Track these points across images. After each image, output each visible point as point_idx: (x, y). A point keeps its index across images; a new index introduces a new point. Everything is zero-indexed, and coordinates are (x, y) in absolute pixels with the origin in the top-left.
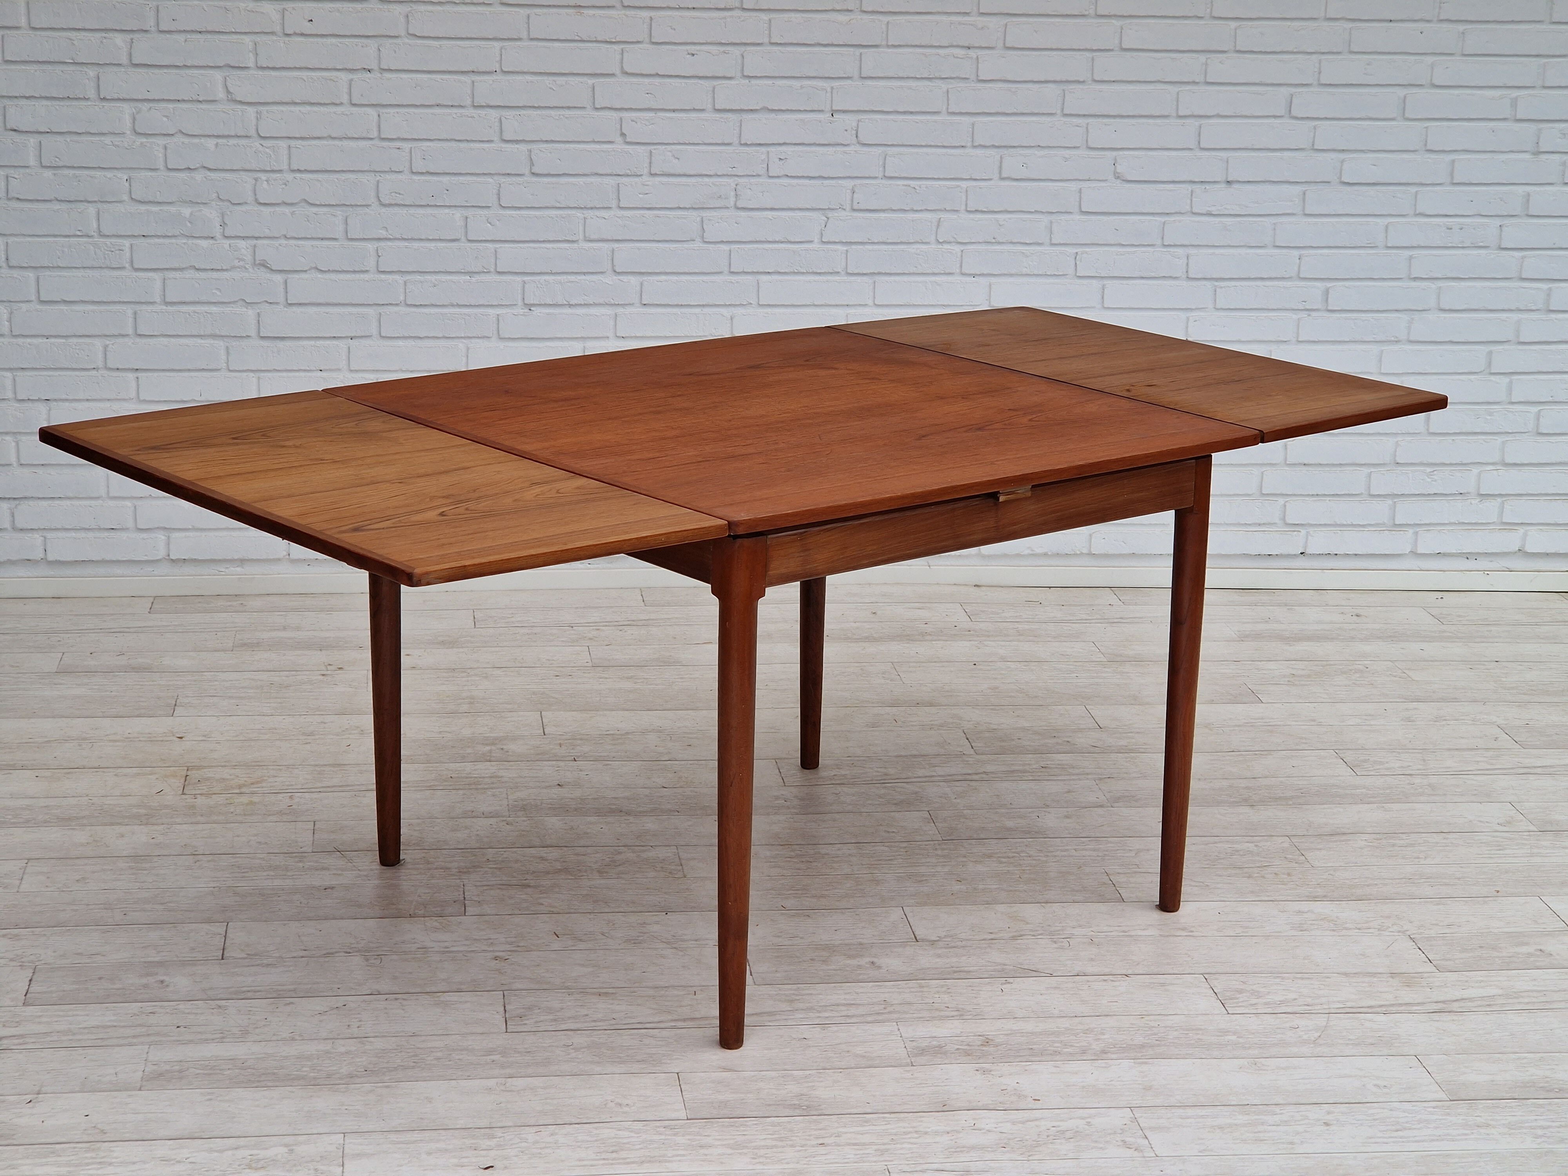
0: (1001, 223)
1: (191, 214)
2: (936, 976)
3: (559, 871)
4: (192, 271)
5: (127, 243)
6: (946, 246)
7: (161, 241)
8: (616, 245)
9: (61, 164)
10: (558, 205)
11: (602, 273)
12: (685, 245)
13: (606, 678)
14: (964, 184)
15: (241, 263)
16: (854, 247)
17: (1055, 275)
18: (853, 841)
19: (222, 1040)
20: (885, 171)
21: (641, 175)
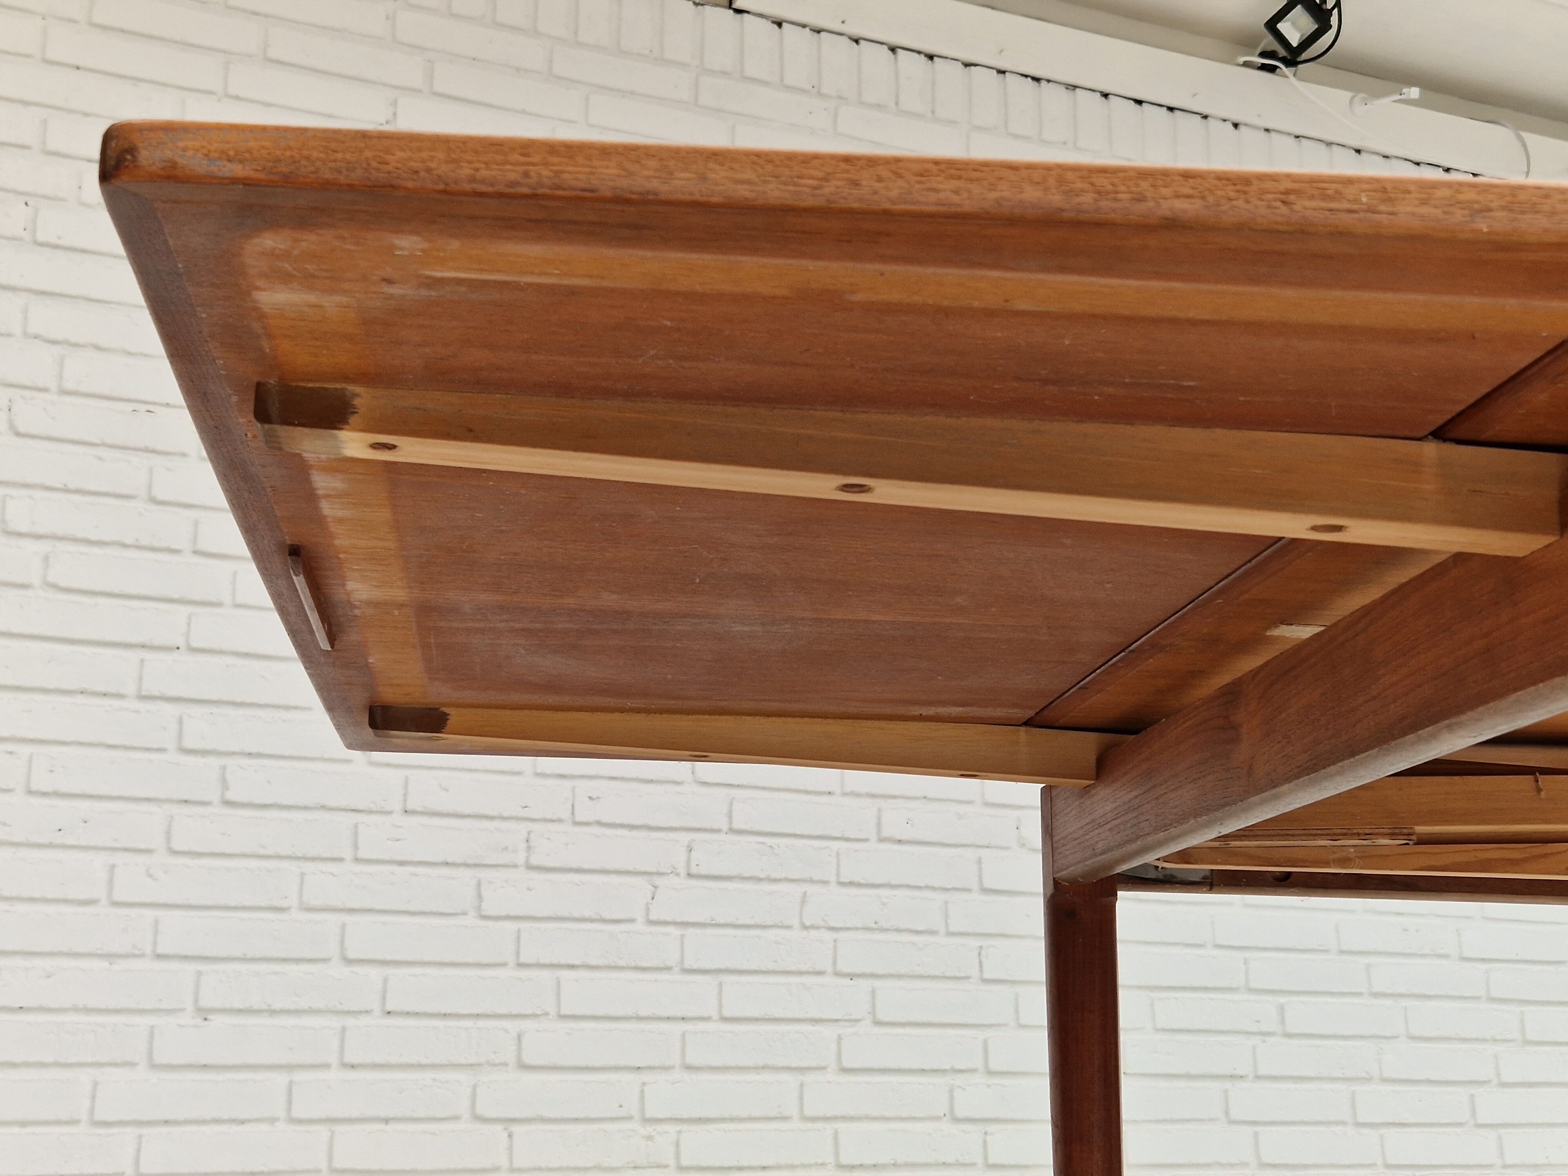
0: (884, 901)
6: (813, 933)
8: (348, 918)
10: (262, 852)
11: (325, 960)
12: (452, 920)
14: (835, 845)
16: (692, 930)
17: (955, 977)
20: (731, 823)
21: (389, 813)
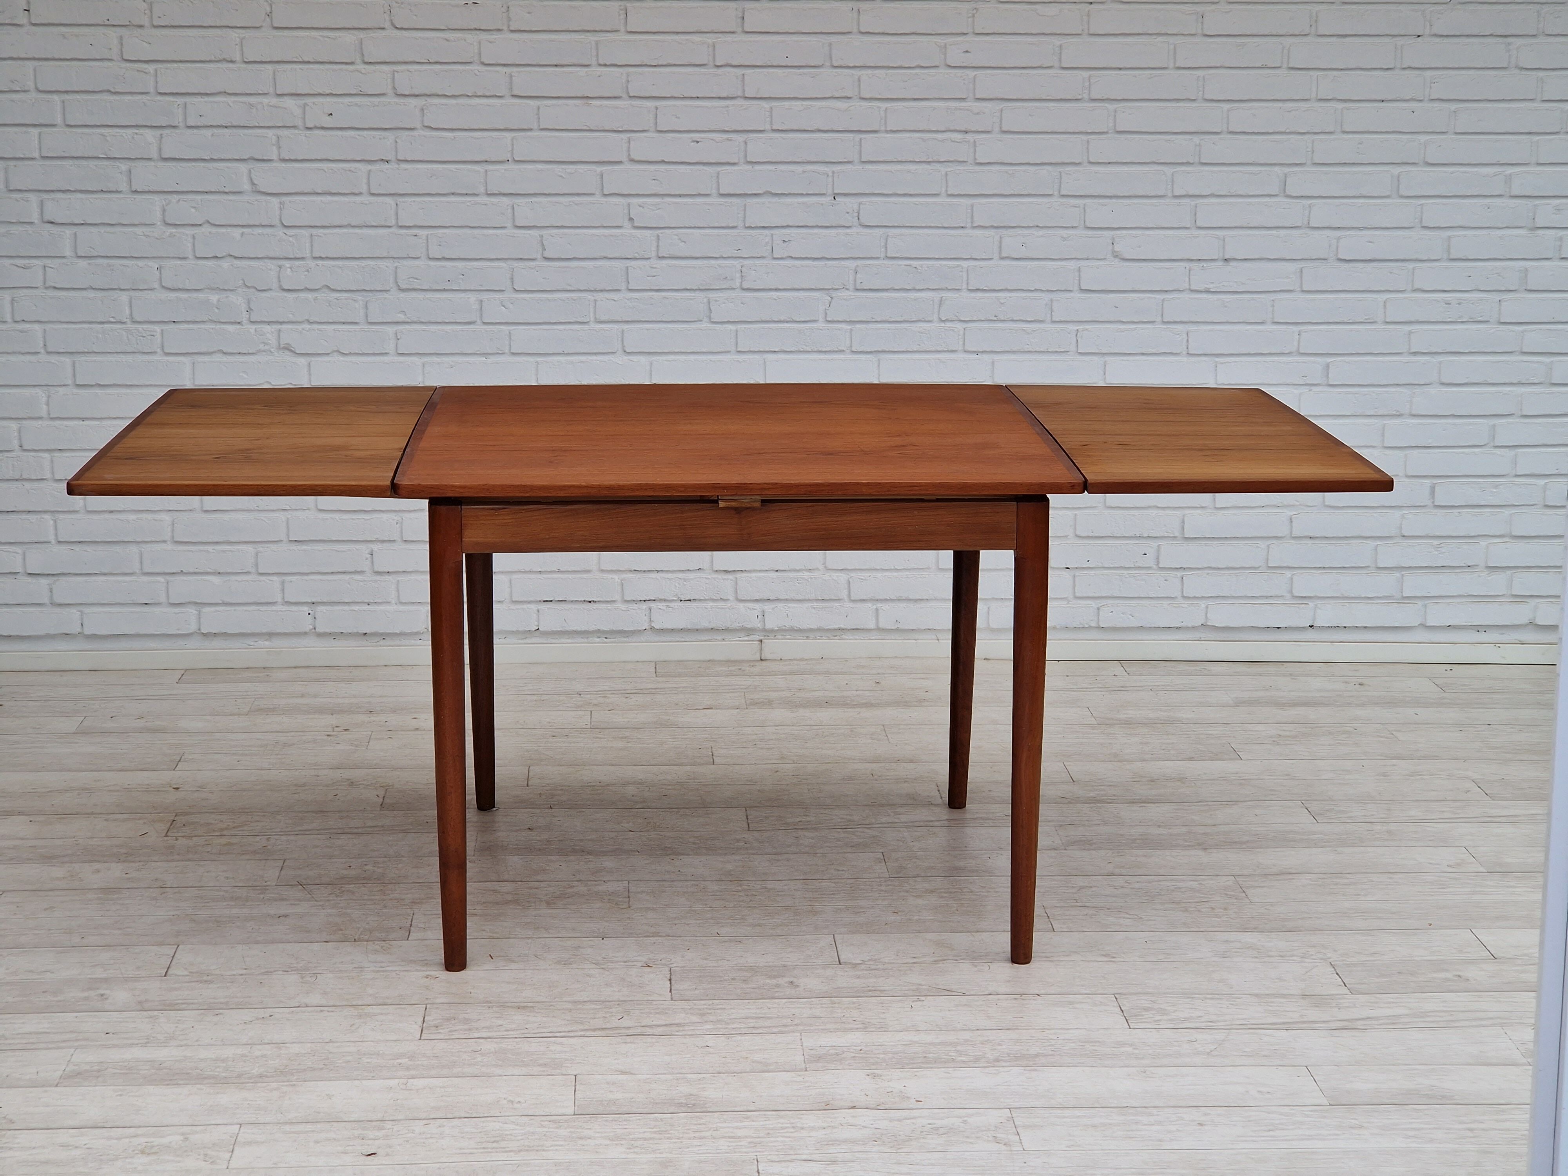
0: (1002, 301)
1: (219, 301)
2: (852, 994)
3: (508, 902)
4: (220, 355)
5: (157, 328)
6: (948, 324)
7: (191, 326)
8: (625, 327)
9: (96, 254)
10: (569, 288)
11: (613, 353)
12: (693, 326)
13: (601, 738)
14: (965, 264)
15: (267, 347)
16: (858, 326)
17: (1056, 352)
18: (801, 878)
19: (145, 1045)
20: (886, 252)
21: (649, 258)
